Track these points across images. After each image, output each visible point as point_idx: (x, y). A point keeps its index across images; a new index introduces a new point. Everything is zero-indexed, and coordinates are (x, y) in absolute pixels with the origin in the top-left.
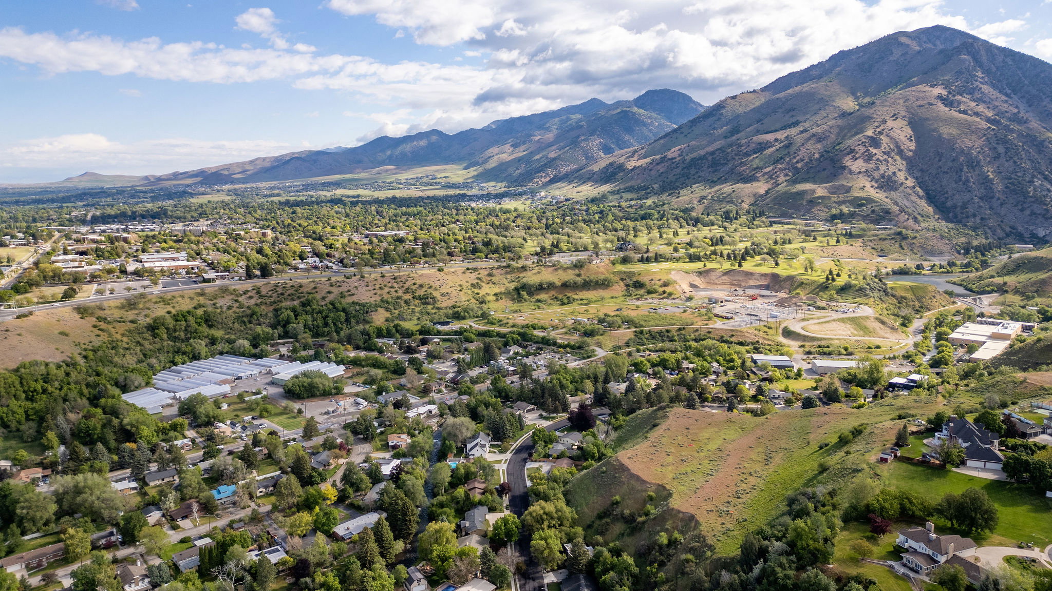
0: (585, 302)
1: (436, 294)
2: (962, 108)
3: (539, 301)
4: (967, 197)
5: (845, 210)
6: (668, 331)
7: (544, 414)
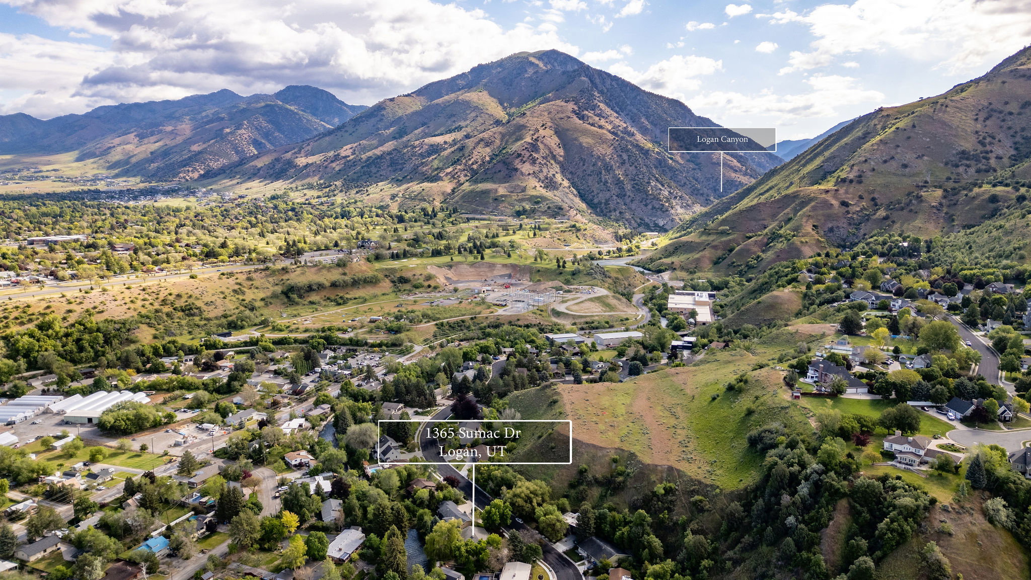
0: (360, 300)
1: (199, 304)
2: (591, 121)
3: (312, 303)
4: (608, 195)
5: (528, 207)
6: (463, 321)
7: (420, 410)
